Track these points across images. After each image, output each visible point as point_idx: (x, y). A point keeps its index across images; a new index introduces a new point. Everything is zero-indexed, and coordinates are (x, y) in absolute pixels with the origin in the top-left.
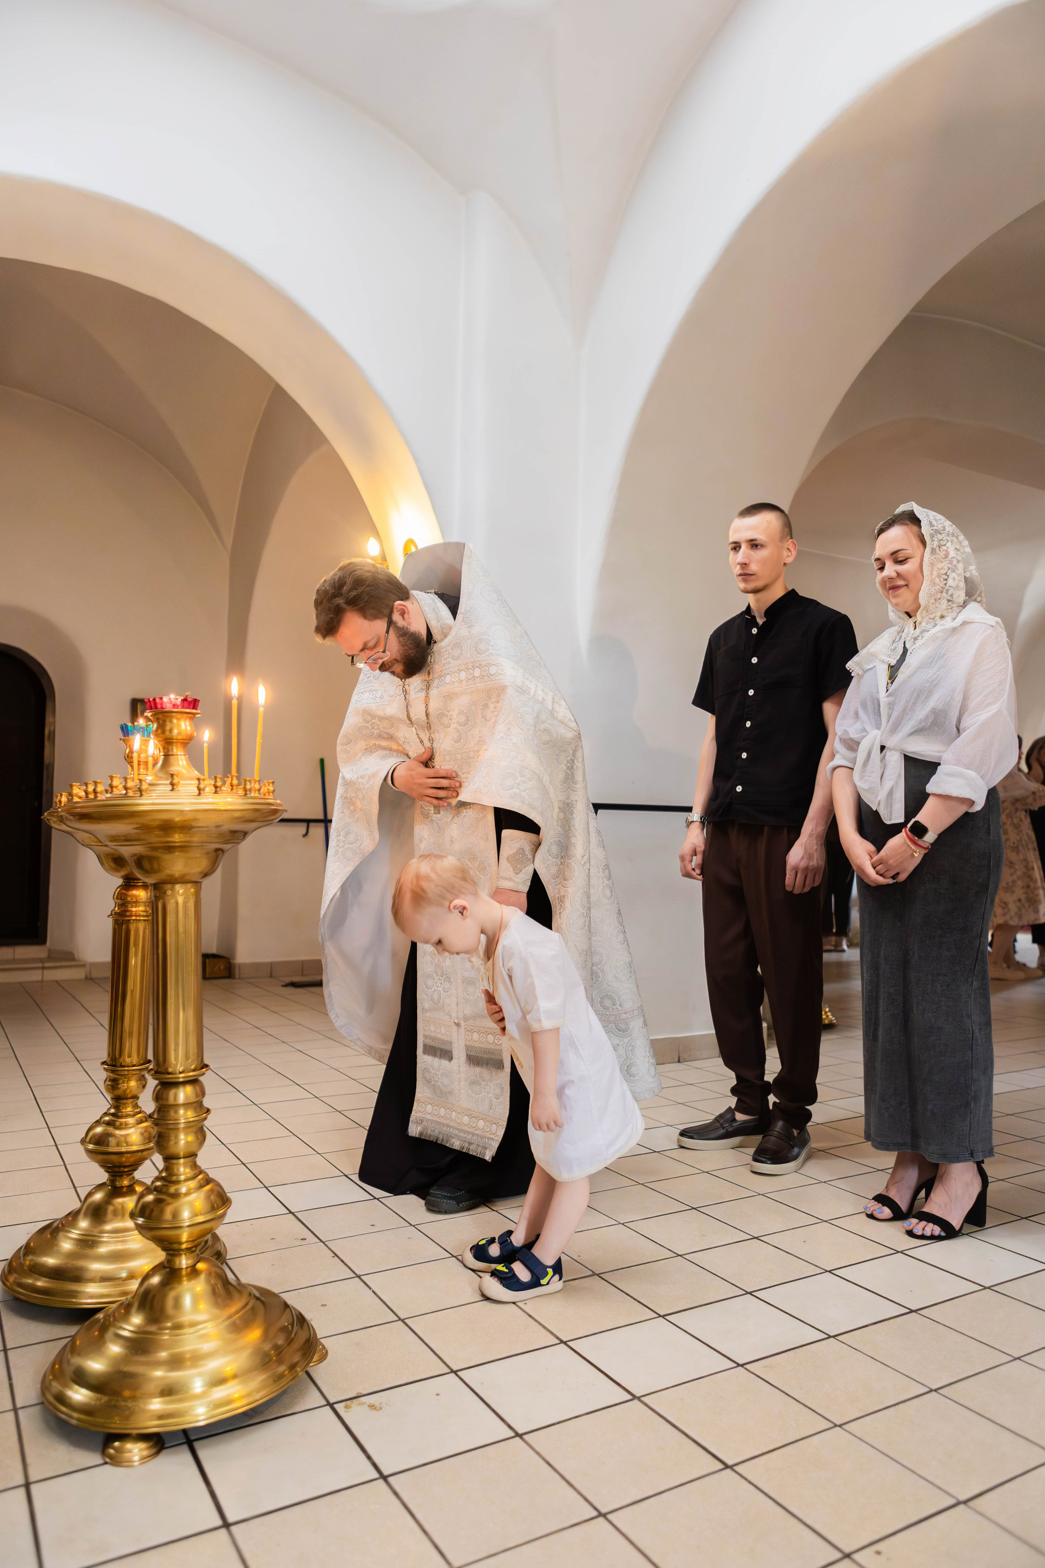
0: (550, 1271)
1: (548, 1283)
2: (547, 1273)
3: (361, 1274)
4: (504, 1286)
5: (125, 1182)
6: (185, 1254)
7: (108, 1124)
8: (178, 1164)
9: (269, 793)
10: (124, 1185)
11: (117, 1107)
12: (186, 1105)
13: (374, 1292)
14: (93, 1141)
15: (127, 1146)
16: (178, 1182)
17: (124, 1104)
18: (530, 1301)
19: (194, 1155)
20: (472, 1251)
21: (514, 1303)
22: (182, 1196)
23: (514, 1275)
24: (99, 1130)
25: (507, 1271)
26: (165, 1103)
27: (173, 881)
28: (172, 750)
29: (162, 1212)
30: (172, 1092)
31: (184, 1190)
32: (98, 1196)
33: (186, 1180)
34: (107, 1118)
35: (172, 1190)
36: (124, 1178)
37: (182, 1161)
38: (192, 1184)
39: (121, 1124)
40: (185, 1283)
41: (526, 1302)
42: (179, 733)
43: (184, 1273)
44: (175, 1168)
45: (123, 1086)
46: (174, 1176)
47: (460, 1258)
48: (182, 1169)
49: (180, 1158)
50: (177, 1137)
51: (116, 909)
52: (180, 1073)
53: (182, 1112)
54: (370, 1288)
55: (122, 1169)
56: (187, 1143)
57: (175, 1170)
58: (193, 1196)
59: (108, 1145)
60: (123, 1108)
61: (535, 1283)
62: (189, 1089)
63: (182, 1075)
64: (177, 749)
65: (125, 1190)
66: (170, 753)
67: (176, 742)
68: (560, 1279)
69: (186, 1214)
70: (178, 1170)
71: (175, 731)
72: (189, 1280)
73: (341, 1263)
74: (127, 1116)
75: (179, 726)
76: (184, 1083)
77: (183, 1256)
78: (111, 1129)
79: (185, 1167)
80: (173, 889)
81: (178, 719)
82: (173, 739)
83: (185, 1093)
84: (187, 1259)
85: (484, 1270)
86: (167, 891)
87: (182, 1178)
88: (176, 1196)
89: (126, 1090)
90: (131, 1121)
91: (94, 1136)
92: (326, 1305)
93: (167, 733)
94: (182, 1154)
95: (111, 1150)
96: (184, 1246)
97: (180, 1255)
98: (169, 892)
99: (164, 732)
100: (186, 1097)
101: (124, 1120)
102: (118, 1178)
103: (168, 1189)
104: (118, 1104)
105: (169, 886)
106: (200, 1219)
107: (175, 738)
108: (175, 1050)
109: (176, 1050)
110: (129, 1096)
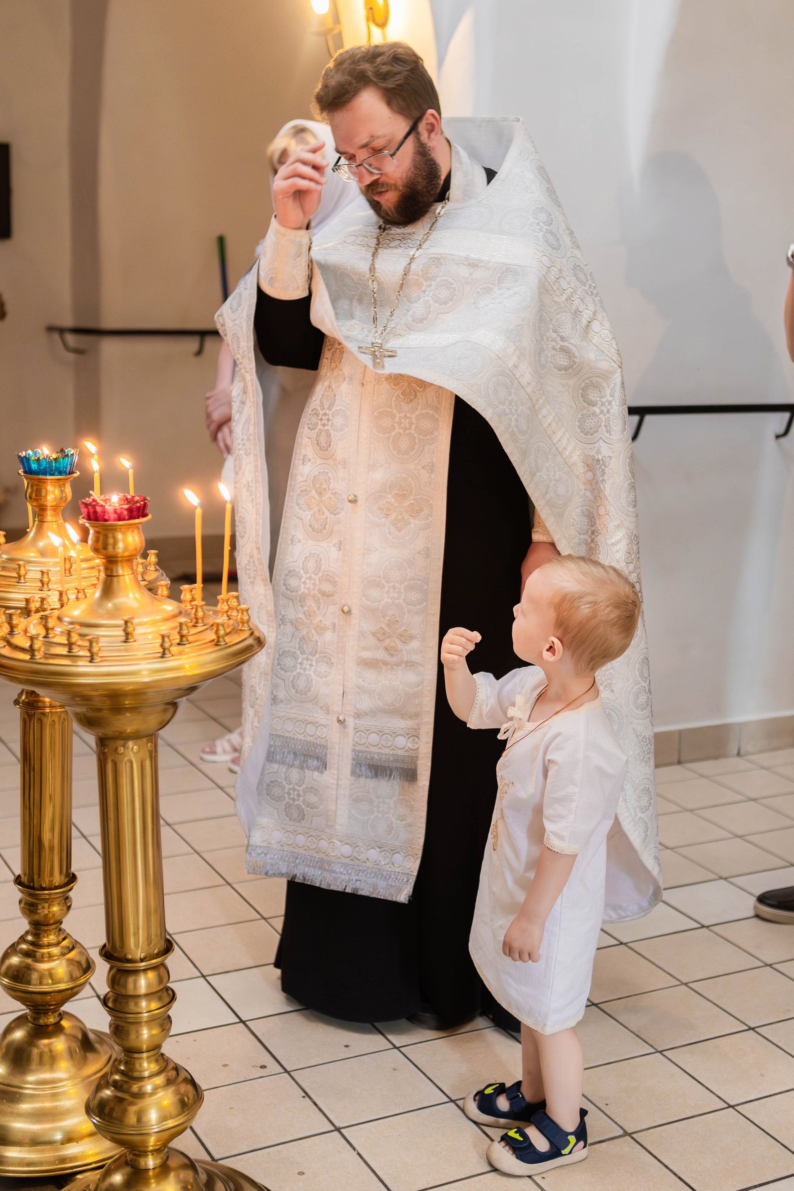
0: (572, 1139)
1: (570, 1153)
2: (568, 1142)
3: (341, 1126)
4: (517, 1158)
5: (51, 1020)
6: (153, 1154)
7: (27, 954)
8: (141, 1058)
9: (243, 623)
10: (49, 1023)
11: (37, 935)
12: (148, 996)
13: (359, 1154)
14: (10, 973)
15: (53, 984)
16: (141, 1079)
17: (46, 931)
18: (548, 1173)
19: (158, 1047)
20: (477, 1098)
21: (529, 1177)
22: (147, 1096)
23: (531, 1145)
24: (15, 960)
25: (522, 1139)
26: (123, 992)
27: (125, 737)
28: (117, 572)
29: (125, 1111)
30: (131, 979)
31: (149, 1088)
32: (19, 1034)
33: (151, 1077)
34: (24, 946)
35: (135, 1088)
36: (50, 1015)
37: (145, 1055)
38: (159, 1080)
39: (43, 955)
40: (153, 1185)
41: (544, 1175)
42: (126, 549)
43: (151, 1173)
44: (137, 1063)
45: (43, 911)
46: (137, 1072)
47: (460, 1103)
48: (145, 1065)
49: (143, 1052)
50: (138, 1032)
51: (23, 697)
52: (142, 960)
53: (144, 1004)
54: (354, 1149)
55: (47, 1007)
56: (151, 1036)
57: (137, 1066)
58: (161, 1094)
59: (29, 983)
60: (44, 936)
61: (555, 1153)
62: (151, 975)
63: (143, 964)
64: (123, 569)
65: (50, 1028)
66: (115, 574)
67: (122, 561)
68: (585, 1147)
69: (153, 1116)
70: (141, 1065)
71: (121, 545)
72: (158, 1183)
73: (314, 1107)
74: (49, 945)
75: (124, 540)
76: (145, 970)
77: (150, 1157)
78: (29, 961)
79: (149, 1063)
80: (124, 746)
81: (124, 534)
82: (117, 557)
83: (147, 979)
84: (154, 1160)
85: (489, 1124)
86: (119, 749)
87: (146, 1074)
88: (140, 1095)
89: (46, 915)
90: (55, 951)
91: (10, 967)
92: (303, 1173)
93: (110, 548)
94: (145, 1047)
95: (31, 988)
96: (151, 1148)
97: (147, 1156)
98: (121, 750)
99: (105, 547)
100: (149, 985)
101: (45, 951)
102: (42, 1016)
103: (130, 1087)
104: (38, 932)
105: (121, 742)
106: (171, 1123)
107: (120, 555)
108: (134, 934)
109: (136, 934)
110: (51, 922)
